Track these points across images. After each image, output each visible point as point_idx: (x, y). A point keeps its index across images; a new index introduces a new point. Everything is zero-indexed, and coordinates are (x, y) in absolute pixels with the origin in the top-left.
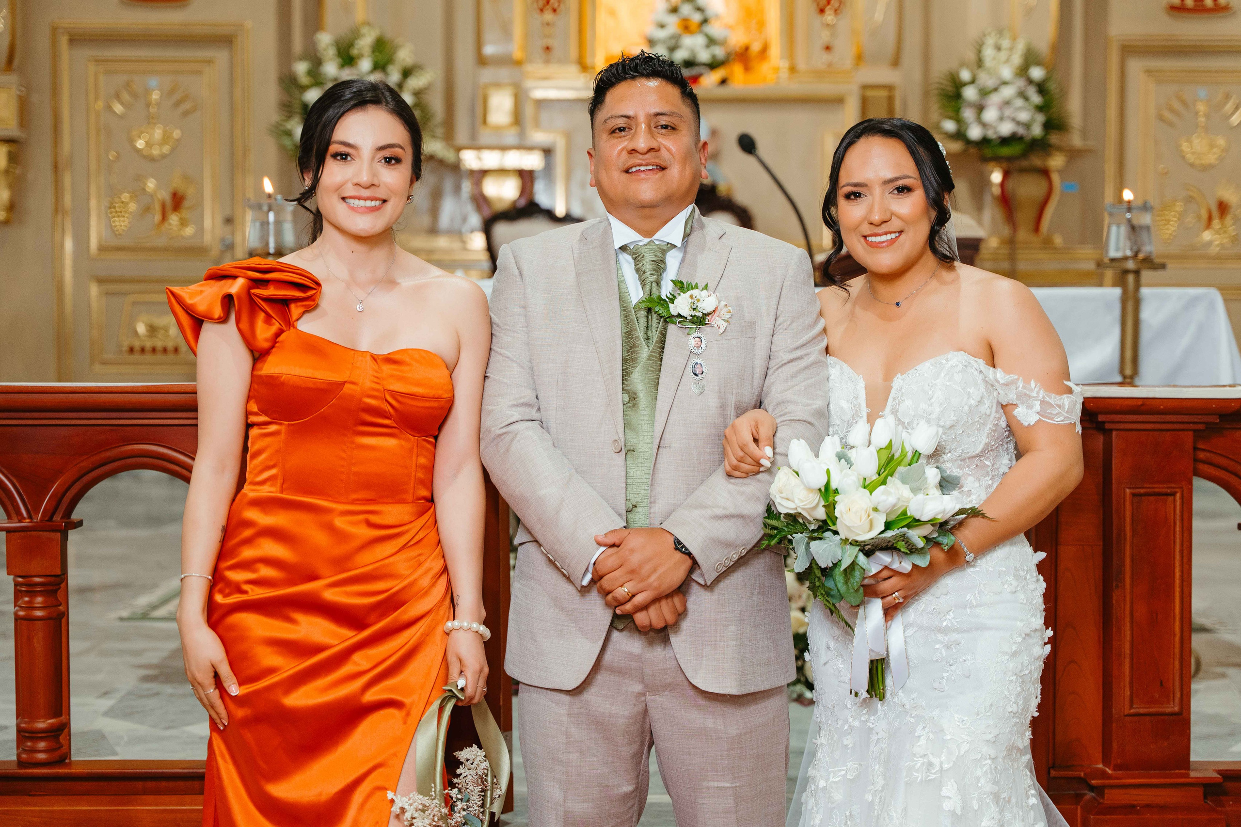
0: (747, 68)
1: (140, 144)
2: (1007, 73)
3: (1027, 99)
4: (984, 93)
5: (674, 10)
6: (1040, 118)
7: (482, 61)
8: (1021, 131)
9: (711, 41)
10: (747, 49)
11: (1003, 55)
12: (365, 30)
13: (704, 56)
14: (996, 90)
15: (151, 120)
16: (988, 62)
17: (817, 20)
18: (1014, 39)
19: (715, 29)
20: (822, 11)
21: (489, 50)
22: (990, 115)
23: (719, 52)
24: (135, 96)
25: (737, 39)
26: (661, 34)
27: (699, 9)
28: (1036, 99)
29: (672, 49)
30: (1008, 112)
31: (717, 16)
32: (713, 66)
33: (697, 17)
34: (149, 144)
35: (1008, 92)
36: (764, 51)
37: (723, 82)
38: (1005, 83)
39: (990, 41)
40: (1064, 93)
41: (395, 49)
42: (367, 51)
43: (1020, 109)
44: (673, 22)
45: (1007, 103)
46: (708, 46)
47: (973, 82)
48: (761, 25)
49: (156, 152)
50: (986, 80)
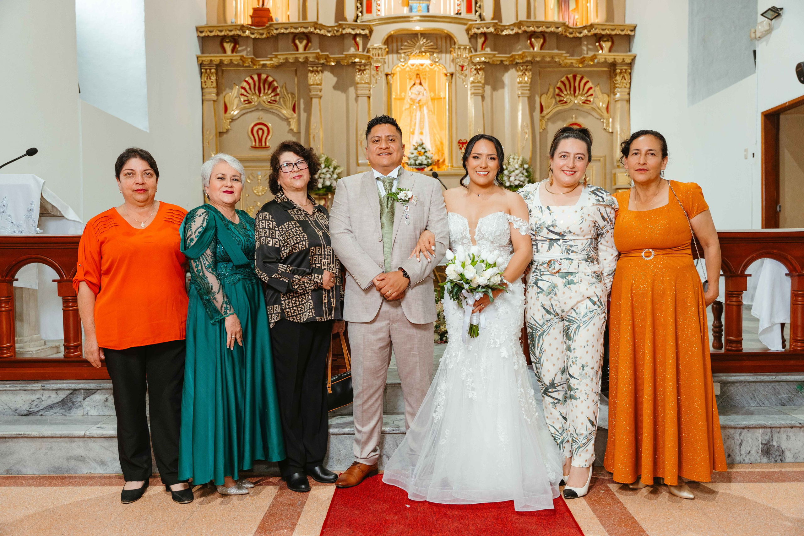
0: (439, 167)
1: (255, 192)
2: (517, 166)
3: (523, 174)
4: (510, 172)
5: (416, 149)
6: (527, 179)
7: (358, 165)
8: (521, 183)
9: (427, 158)
10: (438, 161)
11: (516, 161)
12: (322, 155)
13: (425, 162)
14: (514, 171)
15: (259, 184)
16: (511, 163)
17: (460, 151)
18: (519, 156)
19: (428, 154)
20: (461, 149)
21: (360, 162)
22: (512, 179)
23: (430, 161)
24: (254, 177)
25: (436, 158)
26: (413, 156)
27: (423, 148)
28: (526, 174)
29: (415, 160)
30: (517, 178)
31: (429, 151)
32: (428, 165)
33: (423, 151)
34: (257, 192)
35: (517, 172)
36: (444, 161)
37: (431, 170)
38: (517, 169)
39: (512, 157)
40: (534, 172)
41: (332, 161)
42: (323, 162)
43: (520, 177)
44: (416, 152)
45: (517, 175)
46: (426, 159)
47: (507, 169)
48: (443, 154)
49: (260, 193)
50: (510, 168)
